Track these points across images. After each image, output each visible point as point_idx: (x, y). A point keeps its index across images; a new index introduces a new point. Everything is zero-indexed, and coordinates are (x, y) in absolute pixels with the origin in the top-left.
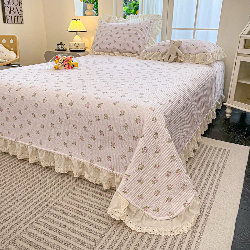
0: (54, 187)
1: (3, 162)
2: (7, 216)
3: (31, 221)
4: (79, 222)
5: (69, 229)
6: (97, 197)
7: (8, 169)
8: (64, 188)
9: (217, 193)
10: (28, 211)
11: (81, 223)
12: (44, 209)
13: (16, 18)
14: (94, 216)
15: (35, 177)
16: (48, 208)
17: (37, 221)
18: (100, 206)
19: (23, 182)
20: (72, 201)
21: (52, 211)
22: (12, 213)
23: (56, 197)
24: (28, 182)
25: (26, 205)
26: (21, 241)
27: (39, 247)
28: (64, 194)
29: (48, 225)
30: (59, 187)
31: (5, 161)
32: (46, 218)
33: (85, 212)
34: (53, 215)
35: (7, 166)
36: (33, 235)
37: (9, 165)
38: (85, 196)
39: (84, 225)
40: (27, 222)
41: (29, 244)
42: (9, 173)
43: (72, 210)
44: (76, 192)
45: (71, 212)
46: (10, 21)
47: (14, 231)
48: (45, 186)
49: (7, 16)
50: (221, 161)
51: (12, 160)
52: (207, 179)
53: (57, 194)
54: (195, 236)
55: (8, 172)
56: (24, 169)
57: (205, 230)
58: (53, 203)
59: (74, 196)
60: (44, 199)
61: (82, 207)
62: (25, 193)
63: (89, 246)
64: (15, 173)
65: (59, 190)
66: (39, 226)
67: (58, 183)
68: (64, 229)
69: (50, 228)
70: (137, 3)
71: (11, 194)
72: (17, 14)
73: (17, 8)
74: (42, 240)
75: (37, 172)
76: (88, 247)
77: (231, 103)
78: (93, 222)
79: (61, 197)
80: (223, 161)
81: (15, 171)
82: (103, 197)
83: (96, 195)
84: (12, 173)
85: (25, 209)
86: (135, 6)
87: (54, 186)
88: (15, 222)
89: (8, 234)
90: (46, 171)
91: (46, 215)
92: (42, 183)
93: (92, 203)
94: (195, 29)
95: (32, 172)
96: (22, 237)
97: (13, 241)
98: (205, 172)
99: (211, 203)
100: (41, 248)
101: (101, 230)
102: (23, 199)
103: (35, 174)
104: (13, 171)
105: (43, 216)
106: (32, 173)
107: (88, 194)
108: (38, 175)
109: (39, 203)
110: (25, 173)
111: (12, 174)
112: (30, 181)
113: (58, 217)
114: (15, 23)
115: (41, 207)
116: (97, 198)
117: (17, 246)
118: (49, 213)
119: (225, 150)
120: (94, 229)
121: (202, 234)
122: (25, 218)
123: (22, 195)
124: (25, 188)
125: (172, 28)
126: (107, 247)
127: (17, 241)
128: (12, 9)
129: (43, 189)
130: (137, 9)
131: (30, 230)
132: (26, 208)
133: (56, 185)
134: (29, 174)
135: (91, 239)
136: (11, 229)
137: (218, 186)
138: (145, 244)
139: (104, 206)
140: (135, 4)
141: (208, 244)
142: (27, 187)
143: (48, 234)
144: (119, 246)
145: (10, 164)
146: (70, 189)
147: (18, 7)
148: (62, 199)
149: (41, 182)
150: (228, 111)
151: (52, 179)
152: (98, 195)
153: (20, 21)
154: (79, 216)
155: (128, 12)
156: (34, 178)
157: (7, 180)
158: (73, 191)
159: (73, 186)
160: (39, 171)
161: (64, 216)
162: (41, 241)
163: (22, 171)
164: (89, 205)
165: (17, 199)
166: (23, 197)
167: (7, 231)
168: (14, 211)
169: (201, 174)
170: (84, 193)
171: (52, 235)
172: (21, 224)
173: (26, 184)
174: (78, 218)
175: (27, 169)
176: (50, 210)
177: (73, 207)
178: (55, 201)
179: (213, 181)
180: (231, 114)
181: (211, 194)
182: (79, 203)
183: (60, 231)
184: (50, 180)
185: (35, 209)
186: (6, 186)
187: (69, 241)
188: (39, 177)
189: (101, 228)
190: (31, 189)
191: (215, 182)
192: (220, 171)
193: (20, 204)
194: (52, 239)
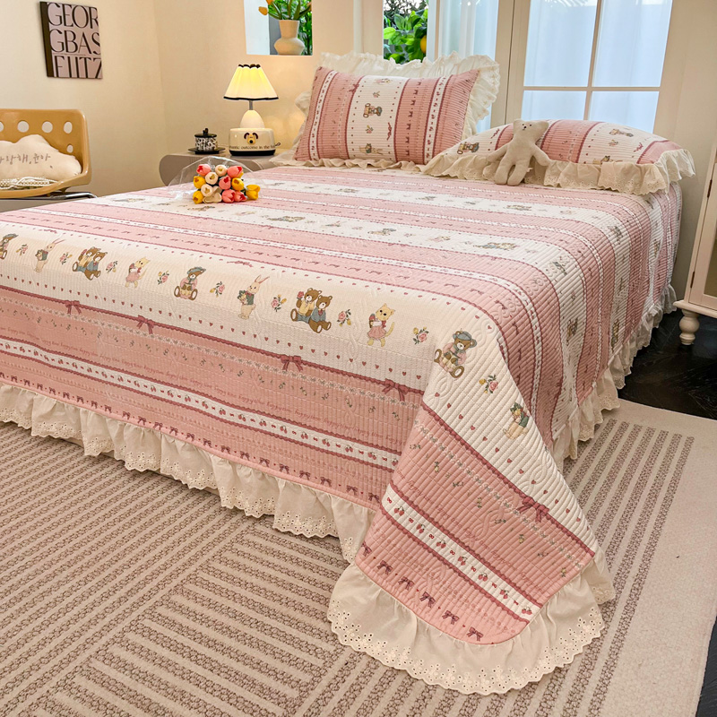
0: (183, 532)
1: (42, 462)
2: (51, 612)
3: (119, 628)
4: (253, 632)
5: (226, 650)
6: (304, 562)
7: (55, 481)
8: (212, 537)
9: (655, 559)
10: (111, 597)
11: (261, 636)
12: (154, 592)
13: (81, 62)
14: (298, 615)
15: (132, 506)
16: (165, 591)
17: (134, 627)
18: (313, 589)
19: (96, 516)
20: (235, 573)
21: (179, 599)
22: (64, 603)
23: (190, 562)
24: (111, 519)
25: (104, 582)
26: (91, 682)
27: (139, 698)
28: (211, 553)
29: (165, 639)
30: (199, 534)
31: (48, 459)
32: (160, 618)
33: (271, 604)
34: (180, 609)
35: (52, 474)
36: (124, 666)
37: (58, 470)
38: (270, 558)
39: (268, 639)
40: (108, 627)
41: (114, 689)
42: (58, 493)
43: (234, 597)
44: (246, 549)
45: (230, 603)
46: (63, 70)
47: (72, 654)
48: (158, 530)
49: (56, 57)
50: (665, 466)
51: (66, 458)
52: (626, 518)
53: (193, 552)
54: (590, 680)
55: (56, 489)
56: (101, 483)
57: (619, 663)
58: (181, 577)
59: (241, 560)
60: (155, 567)
61: (262, 591)
62: (101, 549)
63: (281, 700)
64: (75, 493)
65: (197, 543)
66: (139, 640)
67: (194, 523)
68: (211, 649)
69: (172, 648)
70: (422, 17)
71: (63, 550)
72: (83, 51)
73: (84, 35)
74: (149, 678)
75: (138, 490)
76: (279, 704)
77: (696, 302)
78: (294, 632)
79: (202, 560)
80: (673, 467)
81: (74, 488)
82: (321, 563)
83: (302, 557)
84: (68, 492)
85: (101, 592)
86: (416, 26)
87: (184, 530)
88: (74, 628)
89: (56, 661)
90: (160, 487)
91: (160, 610)
92: (151, 522)
93: (291, 580)
94: (590, 89)
95: (123, 490)
96: (92, 670)
97: (68, 682)
98: (618, 498)
99: (637, 586)
100: (147, 701)
101: (316, 656)
102: (97, 566)
103: (130, 496)
104: (70, 486)
105: (151, 613)
106: (123, 495)
107: (279, 555)
108: (140, 499)
109: (143, 576)
110: (103, 492)
111: (66, 494)
112: (118, 515)
113: (194, 615)
114: (78, 77)
115: (148, 587)
116: (305, 565)
117: (78, 695)
118: (170, 605)
119: (677, 437)
120: (296, 653)
121: (609, 676)
122: (102, 617)
123: (94, 554)
124: (103, 535)
125: (525, 85)
126: (333, 703)
127: (80, 680)
128: (70, 37)
129: (153, 539)
130: (422, 34)
131: (116, 650)
132: (105, 589)
133: (188, 527)
134: (113, 496)
135: (286, 680)
136: (63, 646)
137: (657, 538)
138: (442, 698)
139: (325, 588)
140: (417, 20)
141: (629, 705)
142: (109, 532)
143: (164, 664)
144: (366, 703)
145: (62, 469)
146: (228, 540)
147: (88, 32)
148: (206, 568)
149: (146, 519)
150: (688, 323)
151: (177, 511)
152: (308, 559)
153: (92, 72)
154: (252, 614)
155: (398, 42)
156: (128, 508)
157: (52, 511)
158: (236, 546)
159: (238, 531)
160: (140, 489)
161: (211, 614)
162: (147, 683)
163: (93, 487)
164: (283, 584)
165: (79, 564)
166: (97, 559)
167: (52, 654)
168: (72, 597)
169: (606, 505)
170: (267, 551)
171: (177, 666)
172: (89, 634)
173: (105, 523)
174: (252, 621)
175: (109, 483)
176: (173, 598)
177: (237, 589)
178: (187, 572)
179: (641, 525)
180: (696, 333)
181: (638, 561)
182: (254, 580)
183: (199, 657)
184: (173, 513)
185: (130, 593)
186: (50, 528)
187: (225, 683)
188: (142, 505)
189: (315, 651)
190: (119, 538)
191: (650, 528)
192: (663, 494)
193: (89, 578)
194: (177, 678)
